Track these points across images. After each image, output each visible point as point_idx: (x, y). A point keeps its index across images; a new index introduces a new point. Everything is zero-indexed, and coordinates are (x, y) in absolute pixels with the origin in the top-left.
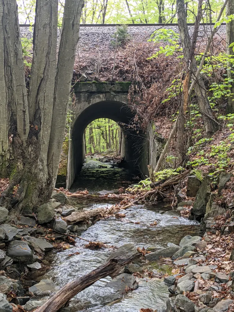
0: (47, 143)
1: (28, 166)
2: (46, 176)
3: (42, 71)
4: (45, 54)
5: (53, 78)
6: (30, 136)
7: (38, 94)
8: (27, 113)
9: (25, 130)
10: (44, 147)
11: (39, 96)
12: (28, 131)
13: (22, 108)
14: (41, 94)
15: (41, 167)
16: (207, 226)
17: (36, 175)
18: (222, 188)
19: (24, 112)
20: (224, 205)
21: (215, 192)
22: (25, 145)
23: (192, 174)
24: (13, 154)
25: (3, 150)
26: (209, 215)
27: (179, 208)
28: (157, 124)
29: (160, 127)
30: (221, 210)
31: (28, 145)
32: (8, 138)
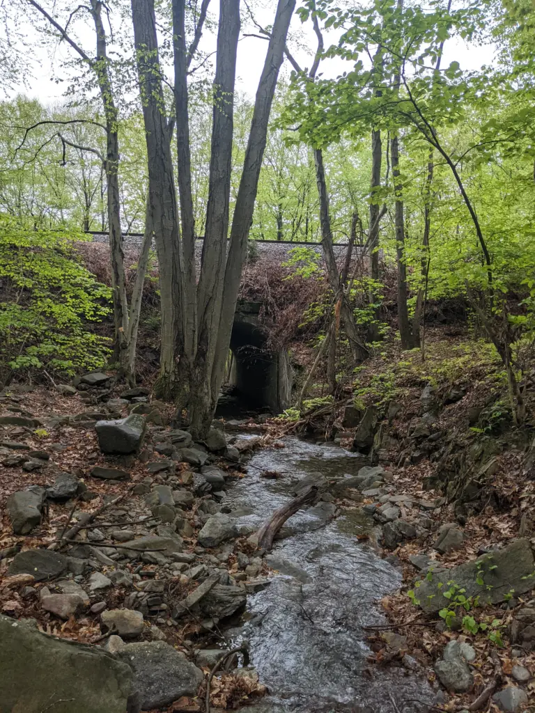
0: (211, 365)
1: (194, 389)
2: (210, 400)
3: (210, 289)
4: (214, 272)
5: (220, 297)
6: (198, 358)
7: (205, 313)
8: (196, 333)
9: (193, 351)
10: (209, 369)
11: (206, 316)
12: (195, 352)
13: (192, 328)
14: (209, 313)
15: (206, 391)
16: (380, 457)
17: (202, 398)
18: (392, 418)
19: (194, 331)
20: (396, 436)
21: (383, 422)
22: (192, 366)
23: (350, 403)
24: (179, 375)
25: (166, 371)
26: (381, 446)
27: (337, 440)
28: (293, 349)
29: (296, 353)
30: (393, 441)
31: (195, 367)
32: (175, 358)
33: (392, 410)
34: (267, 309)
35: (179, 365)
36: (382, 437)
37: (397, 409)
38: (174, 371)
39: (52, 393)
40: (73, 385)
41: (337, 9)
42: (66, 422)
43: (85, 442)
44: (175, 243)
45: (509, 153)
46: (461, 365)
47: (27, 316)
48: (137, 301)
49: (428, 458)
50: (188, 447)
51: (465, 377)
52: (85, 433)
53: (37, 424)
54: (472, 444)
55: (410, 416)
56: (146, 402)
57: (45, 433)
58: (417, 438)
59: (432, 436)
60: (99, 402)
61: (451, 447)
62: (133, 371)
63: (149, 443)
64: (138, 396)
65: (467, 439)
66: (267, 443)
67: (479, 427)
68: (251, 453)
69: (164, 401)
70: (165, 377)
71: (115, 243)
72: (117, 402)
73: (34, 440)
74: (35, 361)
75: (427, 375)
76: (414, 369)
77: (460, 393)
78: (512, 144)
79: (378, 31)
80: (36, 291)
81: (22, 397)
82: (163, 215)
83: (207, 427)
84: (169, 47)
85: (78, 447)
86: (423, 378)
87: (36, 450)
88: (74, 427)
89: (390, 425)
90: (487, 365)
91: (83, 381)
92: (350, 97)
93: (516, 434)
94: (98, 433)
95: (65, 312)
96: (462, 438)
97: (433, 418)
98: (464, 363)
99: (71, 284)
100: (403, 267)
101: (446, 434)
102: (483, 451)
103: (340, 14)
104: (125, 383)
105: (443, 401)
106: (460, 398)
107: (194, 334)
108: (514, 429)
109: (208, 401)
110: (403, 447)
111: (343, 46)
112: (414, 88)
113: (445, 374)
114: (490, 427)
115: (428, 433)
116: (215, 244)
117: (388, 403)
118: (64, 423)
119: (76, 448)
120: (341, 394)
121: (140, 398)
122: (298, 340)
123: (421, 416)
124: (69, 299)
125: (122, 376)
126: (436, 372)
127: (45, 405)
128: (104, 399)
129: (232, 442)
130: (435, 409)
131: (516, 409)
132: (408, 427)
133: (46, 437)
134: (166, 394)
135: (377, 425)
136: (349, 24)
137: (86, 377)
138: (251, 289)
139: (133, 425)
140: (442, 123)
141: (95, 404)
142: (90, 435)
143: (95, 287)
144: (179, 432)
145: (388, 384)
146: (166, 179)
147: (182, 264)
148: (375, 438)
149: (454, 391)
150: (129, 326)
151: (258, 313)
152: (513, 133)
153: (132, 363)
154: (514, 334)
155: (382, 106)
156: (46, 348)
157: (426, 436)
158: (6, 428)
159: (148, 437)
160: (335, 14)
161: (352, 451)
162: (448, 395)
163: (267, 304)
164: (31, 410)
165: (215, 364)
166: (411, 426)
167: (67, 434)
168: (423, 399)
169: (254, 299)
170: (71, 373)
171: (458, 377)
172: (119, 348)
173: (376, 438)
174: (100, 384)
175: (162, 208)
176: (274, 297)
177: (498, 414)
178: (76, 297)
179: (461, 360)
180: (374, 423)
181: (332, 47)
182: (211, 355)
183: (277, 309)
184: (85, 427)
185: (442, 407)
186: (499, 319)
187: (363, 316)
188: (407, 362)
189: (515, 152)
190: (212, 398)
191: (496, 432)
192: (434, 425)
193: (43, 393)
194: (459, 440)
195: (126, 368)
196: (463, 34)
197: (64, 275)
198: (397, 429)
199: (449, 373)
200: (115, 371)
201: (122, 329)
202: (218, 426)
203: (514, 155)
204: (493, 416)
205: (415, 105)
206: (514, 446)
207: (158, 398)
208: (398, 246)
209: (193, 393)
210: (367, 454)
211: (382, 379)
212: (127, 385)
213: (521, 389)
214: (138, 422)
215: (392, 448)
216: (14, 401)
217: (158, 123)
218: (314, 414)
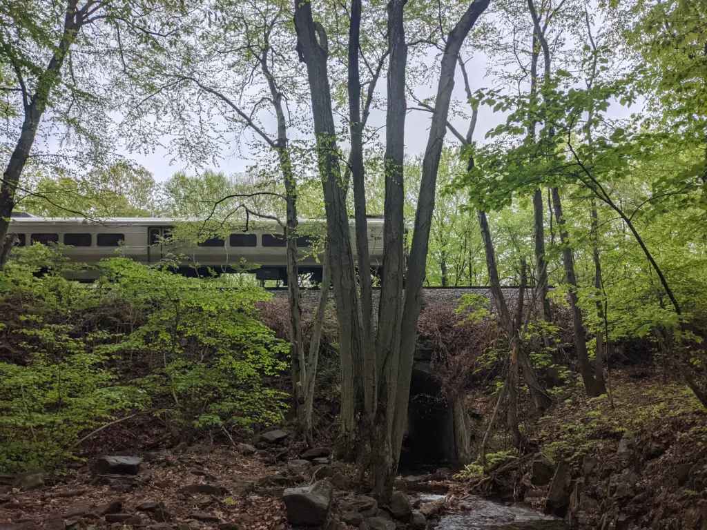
0: (391, 421)
1: (375, 448)
2: (392, 460)
3: (388, 344)
4: (392, 325)
5: (398, 352)
6: (378, 415)
7: (384, 368)
8: (376, 389)
9: (373, 407)
10: (390, 425)
11: (385, 371)
12: (376, 409)
13: (372, 384)
14: (387, 369)
15: (387, 450)
16: (580, 521)
18: (588, 475)
19: (374, 387)
20: (595, 496)
21: (578, 480)
22: (373, 423)
23: (538, 458)
24: (360, 434)
25: (346, 430)
26: (579, 509)
27: (528, 499)
28: (469, 397)
29: (473, 401)
30: (592, 502)
31: (375, 425)
32: (355, 415)
33: (588, 466)
34: (438, 355)
35: (359, 423)
36: (579, 498)
37: (593, 465)
38: (355, 430)
39: (233, 453)
40: (252, 444)
41: (505, 97)
42: (252, 489)
43: (272, 511)
44: (354, 303)
45: (683, 204)
46: (659, 415)
47: (212, 373)
48: (314, 355)
49: (636, 523)
50: (375, 515)
51: (665, 428)
52: (271, 502)
53: (224, 492)
54: (688, 507)
55: (609, 472)
56: (328, 464)
57: (233, 503)
58: (619, 500)
59: (637, 497)
60: (277, 461)
61: (661, 509)
62: (309, 426)
63: (335, 512)
64: (319, 456)
66: (452, 505)
67: (691, 487)
68: (437, 518)
69: (345, 462)
70: (346, 436)
71: (294, 300)
72: (298, 464)
73: (222, 510)
74: (217, 420)
75: (620, 425)
76: (605, 419)
77: (662, 447)
78: (685, 196)
79: (543, 110)
80: (220, 349)
81: (204, 458)
82: (342, 277)
83: (389, 490)
84: (347, 132)
85: (266, 518)
86: (618, 430)
87: (224, 522)
88: (261, 495)
89: (587, 482)
90: (688, 414)
91: (262, 439)
92: (519, 164)
94: (287, 504)
95: (246, 369)
96: (673, 500)
97: (634, 476)
98: (660, 412)
99: (253, 342)
100: (579, 313)
101: (652, 494)
102: (701, 517)
103: (506, 100)
104: (302, 440)
105: (642, 456)
106: (662, 452)
107: (374, 390)
109: (389, 460)
110: (604, 510)
111: (510, 124)
112: (580, 153)
113: (641, 424)
115: (632, 495)
116: (391, 300)
117: (581, 458)
118: (250, 491)
119: (263, 518)
120: (528, 447)
121: (322, 459)
122: (473, 387)
123: (620, 472)
124: (250, 356)
125: (300, 431)
126: (631, 423)
127: (227, 466)
128: (283, 458)
129: (416, 506)
130: (636, 465)
132: (607, 485)
133: (234, 507)
134: (349, 455)
135: (573, 483)
136: (514, 108)
137: (266, 435)
138: (421, 336)
139: (320, 493)
140: (609, 178)
141: (274, 464)
142: (277, 504)
143: (275, 343)
144: (364, 498)
145: (579, 436)
146: (344, 243)
147: (361, 320)
148: (571, 498)
149: (654, 444)
150: (306, 382)
151: (429, 360)
152: (685, 186)
153: (309, 418)
155: (551, 171)
156: (227, 406)
157: (629, 497)
158: (195, 497)
159: (335, 505)
160: (503, 100)
161: (546, 512)
162: (649, 449)
163: (438, 350)
164: (213, 473)
165: (395, 420)
166: (611, 484)
167: (253, 503)
168: (621, 454)
169: (425, 346)
170: (251, 431)
171: (658, 428)
172: (296, 402)
173: (573, 497)
174: (279, 441)
175: (341, 270)
176: (445, 343)
178: (256, 353)
179: (656, 408)
180: (569, 480)
181: (500, 126)
182: (391, 411)
183: (448, 354)
184: (270, 494)
185: (643, 463)
187: (540, 360)
188: (595, 411)
189: (689, 203)
190: (394, 457)
192: (638, 484)
193: (223, 453)
194: (671, 503)
195: (303, 423)
196: (623, 102)
197: (244, 334)
198: (595, 489)
199: (646, 425)
200: (292, 427)
201: (299, 383)
202: (400, 486)
203: (689, 206)
205: (583, 167)
207: (339, 457)
209: (375, 452)
210: (563, 517)
211: (571, 431)
212: (305, 441)
214: (325, 490)
215: (592, 509)
216: (198, 463)
217: (336, 194)
218: (499, 470)
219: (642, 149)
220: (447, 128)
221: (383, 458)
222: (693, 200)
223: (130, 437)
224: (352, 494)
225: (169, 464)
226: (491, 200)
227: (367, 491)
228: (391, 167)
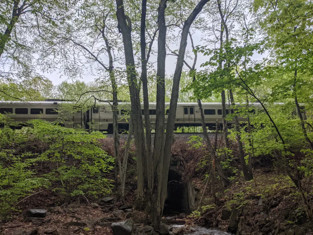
1: (153, 204)
3: (158, 158)
4: (160, 150)
5: (163, 161)
6: (154, 189)
7: (156, 168)
9: (152, 186)
10: (159, 194)
11: (157, 170)
13: (151, 176)
15: (158, 205)
18: (246, 215)
19: (152, 177)
20: (249, 224)
21: (241, 217)
22: (151, 193)
23: (224, 208)
24: (146, 198)
25: (140, 196)
26: (242, 230)
27: (220, 226)
28: (194, 181)
29: (196, 183)
30: (248, 227)
31: (153, 194)
32: (143, 190)
33: (245, 211)
34: (180, 163)
35: (146, 193)
36: (242, 225)
37: (247, 211)
38: (143, 196)
39: (89, 207)
40: (98, 203)
41: (208, 49)
42: (97, 223)
43: (106, 233)
44: (143, 139)
45: (285, 96)
46: (276, 188)
47: (79, 172)
48: (125, 163)
50: (152, 234)
51: (279, 194)
52: (106, 229)
53: (84, 225)
54: (289, 229)
55: (254, 214)
56: (131, 211)
57: (89, 230)
58: (259, 226)
59: (267, 224)
60: (109, 211)
61: (277, 230)
62: (123, 195)
63: (135, 233)
64: (128, 208)
65: (285, 226)
66: (187, 229)
67: (290, 220)
69: (139, 211)
70: (139, 199)
71: (116, 138)
72: (118, 212)
73: (84, 233)
74: (81, 192)
75: (260, 193)
76: (253, 190)
77: (277, 202)
78: (286, 93)
79: (225, 55)
80: (82, 161)
81: (76, 210)
82: (137, 128)
83: (159, 223)
84: (140, 64)
86: (258, 195)
88: (101, 226)
89: (245, 219)
90: (288, 188)
91: (102, 201)
92: (215, 79)
93: (310, 224)
94: (113, 230)
95: (94, 169)
96: (283, 225)
97: (266, 215)
98: (276, 187)
99: (97, 157)
100: (241, 144)
101: (273, 223)
102: (295, 233)
103: (209, 51)
104: (120, 201)
105: (269, 207)
106: (278, 205)
107: (152, 179)
108: (308, 221)
109: (159, 210)
110: (253, 230)
111: (211, 61)
112: (241, 74)
113: (268, 193)
114: (296, 221)
115: (265, 223)
116: (159, 138)
117: (243, 208)
118: (96, 224)
120: (219, 203)
121: (129, 210)
122: (196, 177)
123: (260, 214)
124: (96, 163)
125: (119, 197)
126: (264, 192)
127: (86, 213)
128: (111, 209)
129: (171, 230)
130: (266, 210)
131: (308, 211)
132: (254, 219)
133: (89, 231)
134: (141, 207)
135: (239, 219)
136: (213, 55)
137: (103, 199)
138: (173, 155)
139: (128, 225)
140: (253, 85)
141: (107, 212)
142: (108, 230)
143: (107, 158)
144: (148, 227)
145: (242, 198)
146: (139, 113)
147: (146, 148)
148: (239, 226)
149: (274, 201)
150: (121, 175)
151: (177, 165)
152: (286, 89)
153: (123, 192)
154: (301, 176)
155: (229, 82)
156: (86, 186)
157: (264, 225)
158: (71, 227)
160: (208, 51)
161: (228, 232)
162: (272, 203)
163: (180, 161)
164: (79, 216)
165: (161, 191)
166: (256, 219)
167: (98, 230)
168: (260, 206)
169: (175, 159)
170: (97, 197)
171: (275, 194)
172: (117, 184)
173: (239, 225)
174: (109, 202)
175: (137, 125)
176: (183, 157)
177: (300, 214)
178: (99, 162)
179: (275, 186)
180: (237, 218)
181: (207, 62)
182: (159, 188)
183: (185, 163)
184: (105, 225)
186: (293, 169)
187: (225, 165)
188: (249, 187)
189: (288, 96)
190: (161, 208)
191: (300, 223)
192: (267, 219)
193: (84, 207)
194: (282, 227)
195: (120, 194)
196: (259, 52)
197: (94, 153)
198: (249, 221)
199: (270, 193)
200: (115, 196)
201: (118, 176)
202: (164, 221)
203: (287, 97)
204: (297, 215)
205: (242, 80)
206: (310, 230)
207: (136, 209)
208: (237, 134)
209: (153, 206)
210: (235, 234)
211: (238, 196)
212: (121, 202)
213: (309, 201)
214: (130, 223)
215: (248, 230)
216: (72, 212)
217: (135, 91)
218: (207, 213)
219: (268, 73)
220: (184, 63)
221: (156, 209)
222: (289, 95)
223: (41, 201)
224: (142, 225)
225: (59, 213)
226: (203, 94)
227: (149, 224)
228: (160, 80)
